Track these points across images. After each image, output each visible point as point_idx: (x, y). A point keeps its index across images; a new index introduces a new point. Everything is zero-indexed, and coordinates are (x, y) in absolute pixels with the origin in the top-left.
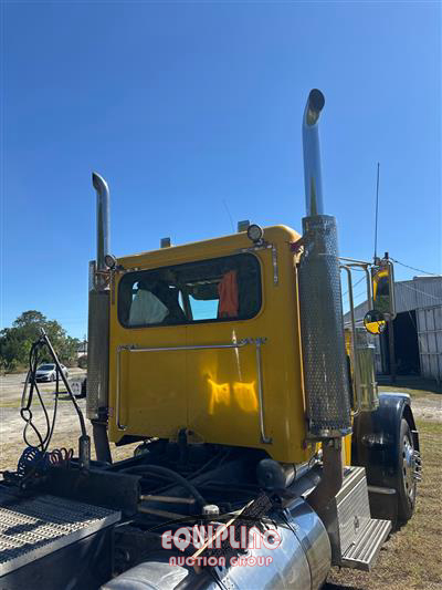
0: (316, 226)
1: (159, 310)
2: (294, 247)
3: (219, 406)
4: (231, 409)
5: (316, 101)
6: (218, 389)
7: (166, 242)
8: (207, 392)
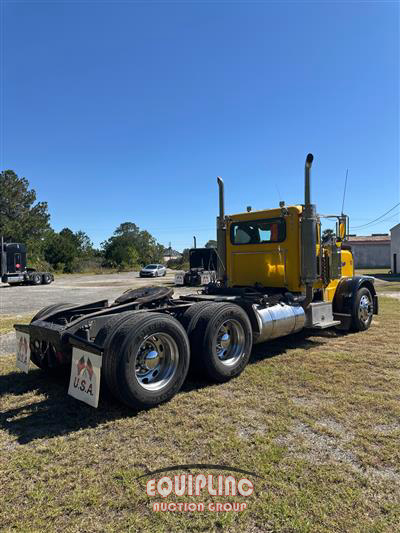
0: (308, 207)
1: (247, 238)
2: (300, 215)
3: (272, 273)
4: (276, 274)
5: (310, 158)
6: (271, 268)
7: (249, 209)
8: (268, 268)
